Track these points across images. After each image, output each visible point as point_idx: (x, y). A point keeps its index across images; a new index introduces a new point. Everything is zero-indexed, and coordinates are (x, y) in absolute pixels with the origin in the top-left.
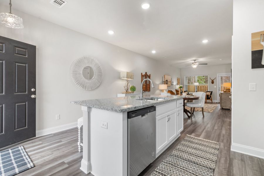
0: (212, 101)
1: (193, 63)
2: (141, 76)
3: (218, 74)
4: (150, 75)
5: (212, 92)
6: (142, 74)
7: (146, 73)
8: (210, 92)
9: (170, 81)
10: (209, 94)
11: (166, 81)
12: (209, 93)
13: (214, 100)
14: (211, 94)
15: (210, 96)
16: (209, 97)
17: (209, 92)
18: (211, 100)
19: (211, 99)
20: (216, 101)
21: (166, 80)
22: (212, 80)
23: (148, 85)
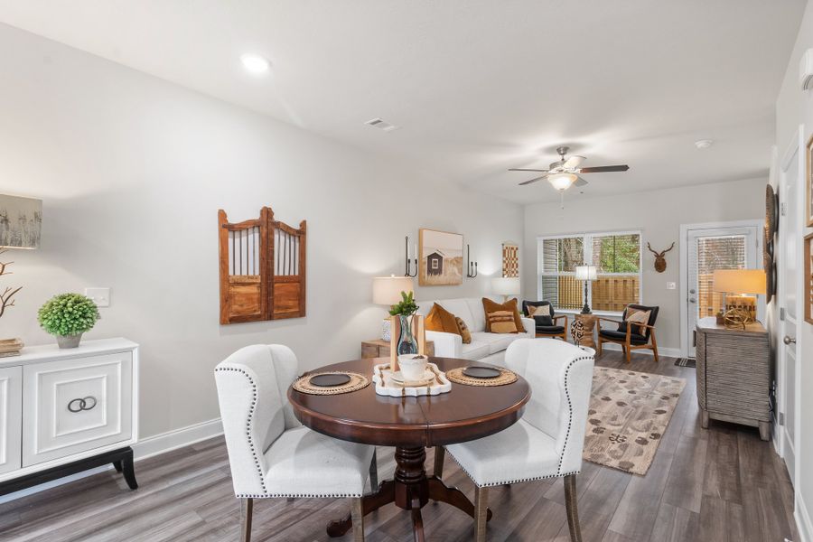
0: (655, 352)
1: (553, 166)
2: (220, 231)
3: (683, 228)
4: (303, 224)
5: (654, 312)
6: (222, 215)
7: (267, 213)
8: (649, 312)
9: (458, 261)
10: (640, 317)
11: (430, 257)
12: (640, 313)
13: (666, 345)
14: (652, 320)
15: (648, 331)
16: (644, 335)
17: (644, 309)
18: (654, 349)
19: (650, 343)
20: (675, 353)
21: (426, 254)
22: (657, 256)
23: (286, 280)
